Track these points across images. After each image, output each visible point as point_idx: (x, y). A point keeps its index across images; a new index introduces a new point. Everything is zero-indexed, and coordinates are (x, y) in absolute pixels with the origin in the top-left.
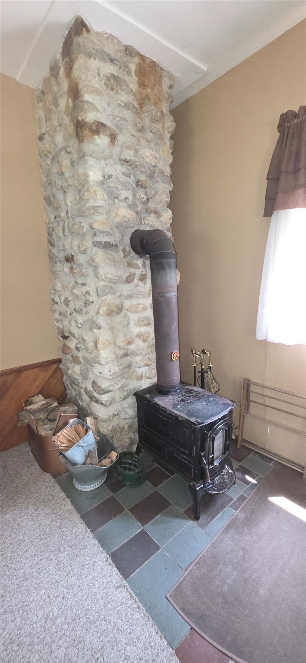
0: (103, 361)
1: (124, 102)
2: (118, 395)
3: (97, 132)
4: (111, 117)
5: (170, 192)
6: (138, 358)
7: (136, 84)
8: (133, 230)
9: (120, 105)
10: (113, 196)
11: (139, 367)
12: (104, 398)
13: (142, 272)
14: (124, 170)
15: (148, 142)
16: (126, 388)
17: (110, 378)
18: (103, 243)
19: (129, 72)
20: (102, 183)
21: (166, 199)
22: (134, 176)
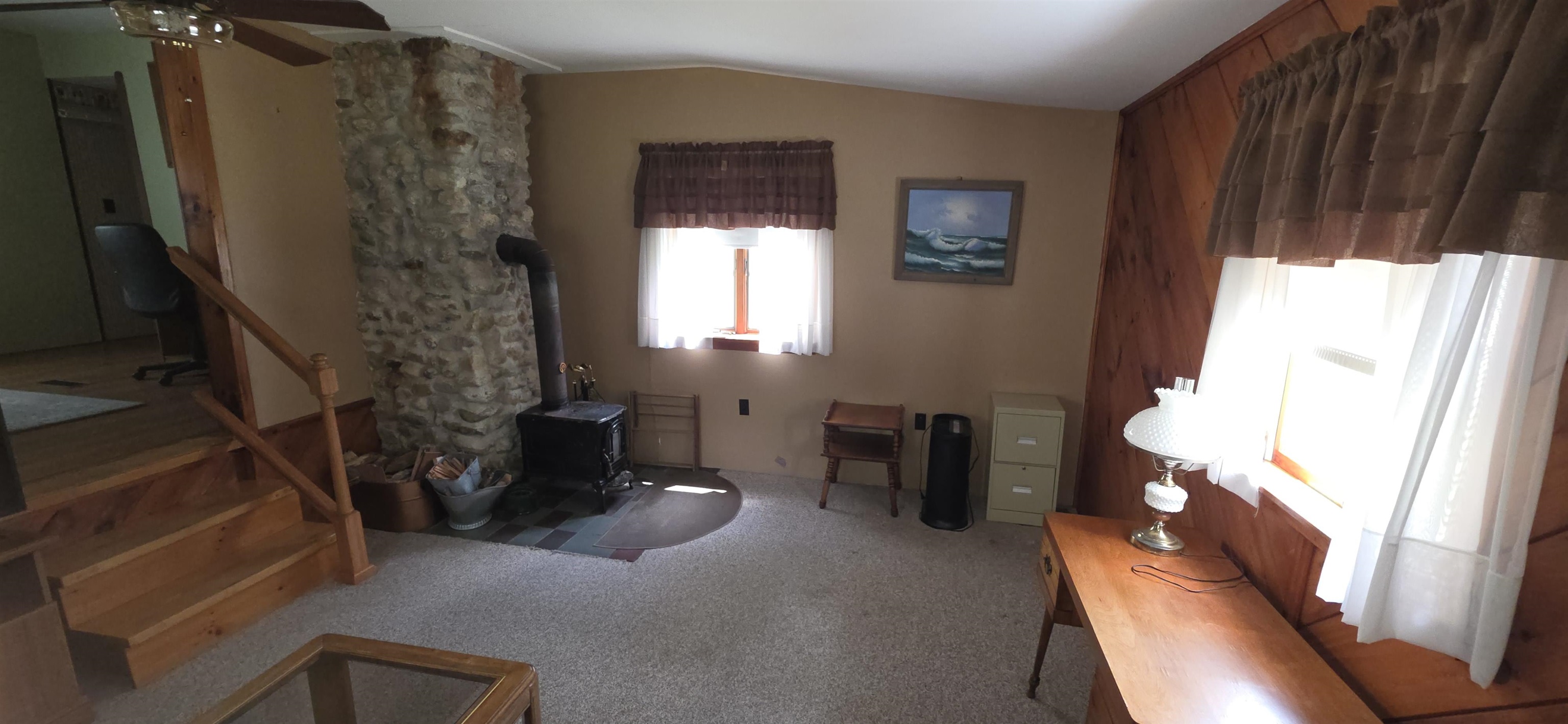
0: (478, 382)
1: (484, 108)
2: (493, 423)
3: (463, 142)
4: (473, 123)
5: (529, 187)
6: (511, 379)
7: (493, 85)
8: (498, 236)
9: (480, 110)
10: (476, 200)
11: (513, 389)
12: (479, 426)
13: (512, 281)
14: (485, 173)
15: (505, 140)
16: (501, 414)
17: (486, 400)
18: (473, 253)
19: (486, 76)
20: (465, 189)
21: (525, 195)
22: (495, 178)
